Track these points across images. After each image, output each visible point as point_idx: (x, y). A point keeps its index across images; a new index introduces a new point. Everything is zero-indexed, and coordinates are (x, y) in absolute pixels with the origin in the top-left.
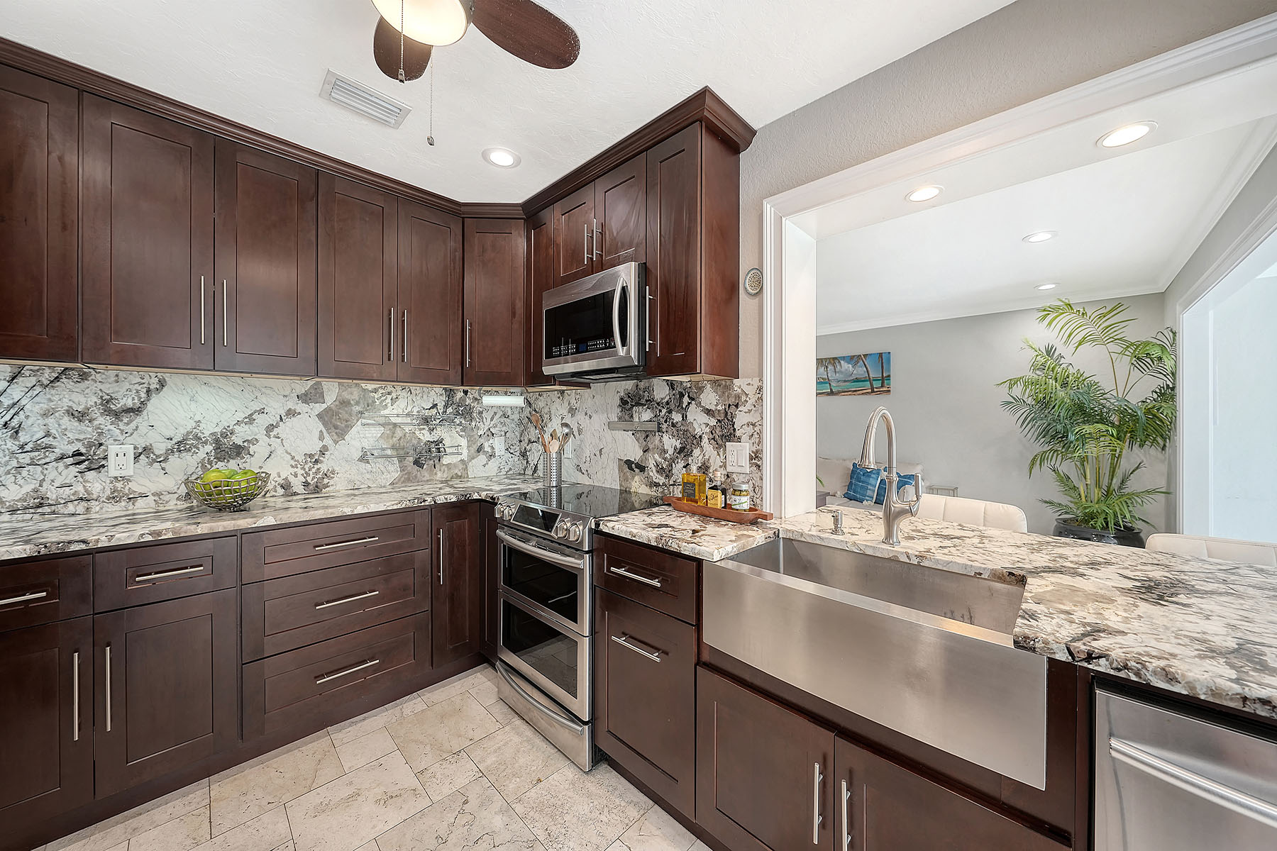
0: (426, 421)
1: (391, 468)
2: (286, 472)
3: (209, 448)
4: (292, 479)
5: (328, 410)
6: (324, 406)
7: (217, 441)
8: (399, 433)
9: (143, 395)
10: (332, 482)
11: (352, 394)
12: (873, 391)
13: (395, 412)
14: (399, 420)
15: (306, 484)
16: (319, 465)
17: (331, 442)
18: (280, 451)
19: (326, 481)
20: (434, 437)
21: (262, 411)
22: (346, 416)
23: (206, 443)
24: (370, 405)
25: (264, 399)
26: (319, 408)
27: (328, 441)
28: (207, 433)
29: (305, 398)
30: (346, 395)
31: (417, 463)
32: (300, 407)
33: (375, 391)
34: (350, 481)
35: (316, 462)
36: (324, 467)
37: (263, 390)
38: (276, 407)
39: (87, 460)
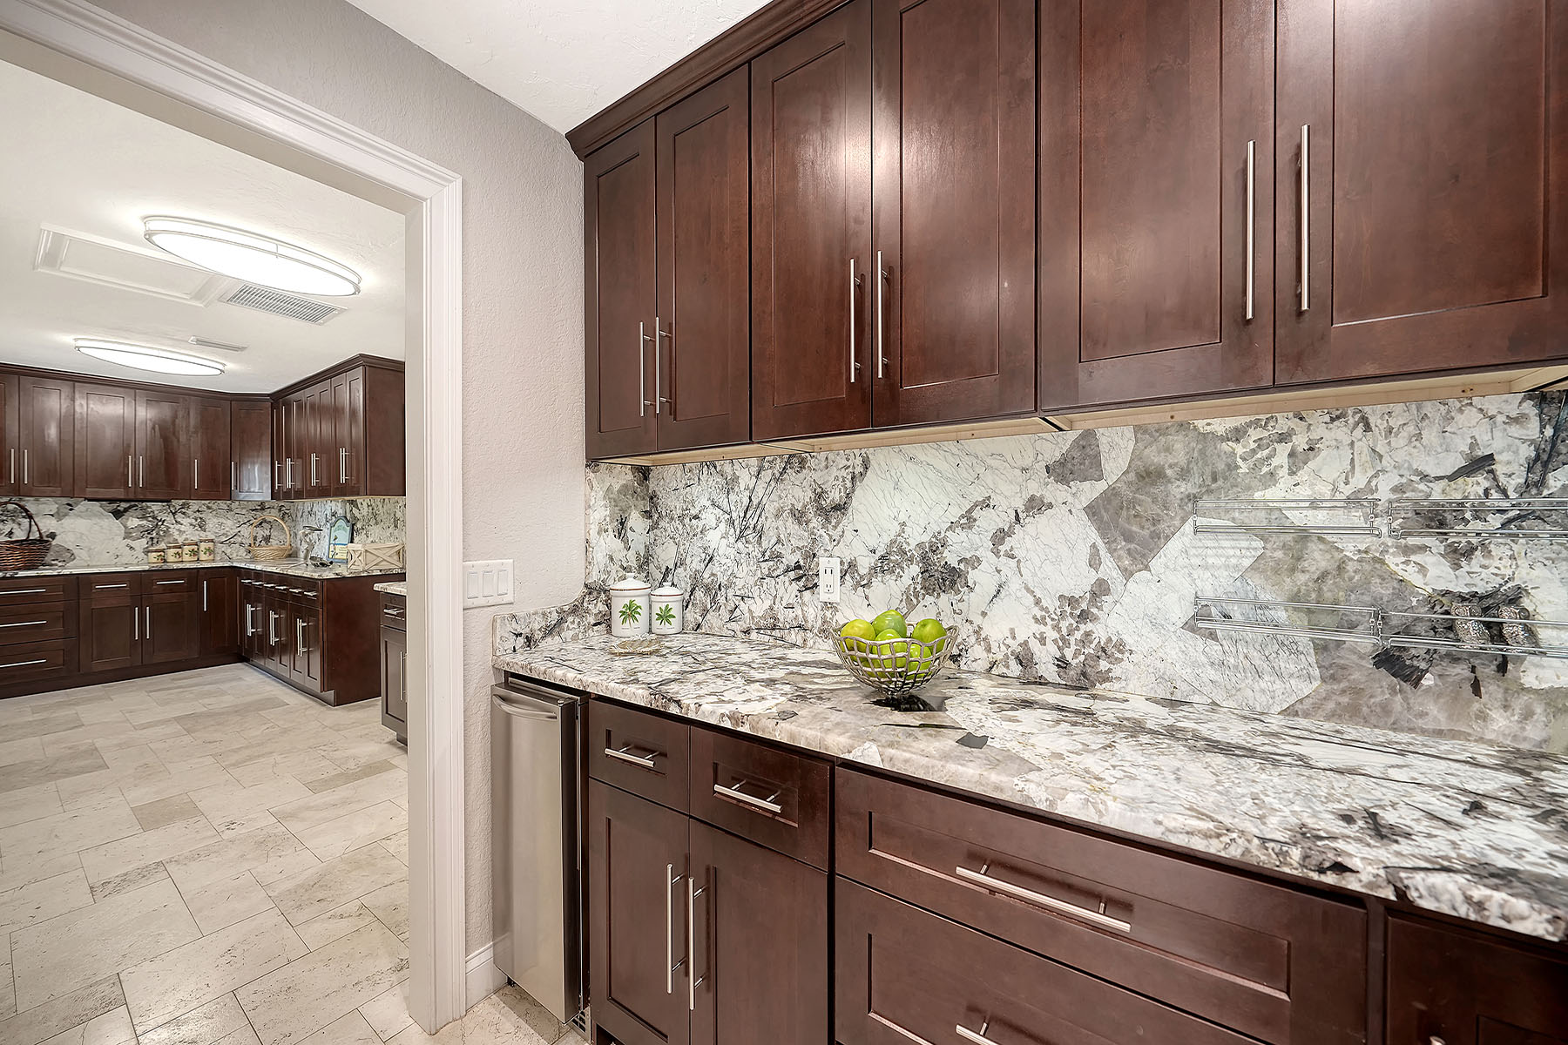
0: (1435, 519)
1: (1286, 663)
2: (1027, 630)
3: (915, 569)
4: (1035, 646)
5: (1110, 495)
6: (1101, 486)
7: (924, 558)
8: (1318, 560)
9: (849, 484)
10: (1117, 671)
11: (1168, 450)
13: (1304, 492)
14: (1317, 518)
15: (1062, 664)
16: (1089, 626)
17: (1116, 574)
18: (1015, 585)
19: (1104, 665)
20: (1481, 576)
21: (986, 504)
22: (1156, 509)
23: (911, 560)
24: (1220, 478)
25: (989, 478)
26: (1090, 491)
27: (1109, 569)
28: (913, 544)
29: (1062, 471)
30: (1154, 457)
31: (1388, 660)
32: (1055, 492)
33: (1238, 435)
34: (1160, 678)
35: (1084, 616)
36: (1100, 632)
37: (990, 461)
38: (1010, 497)
39: (804, 576)
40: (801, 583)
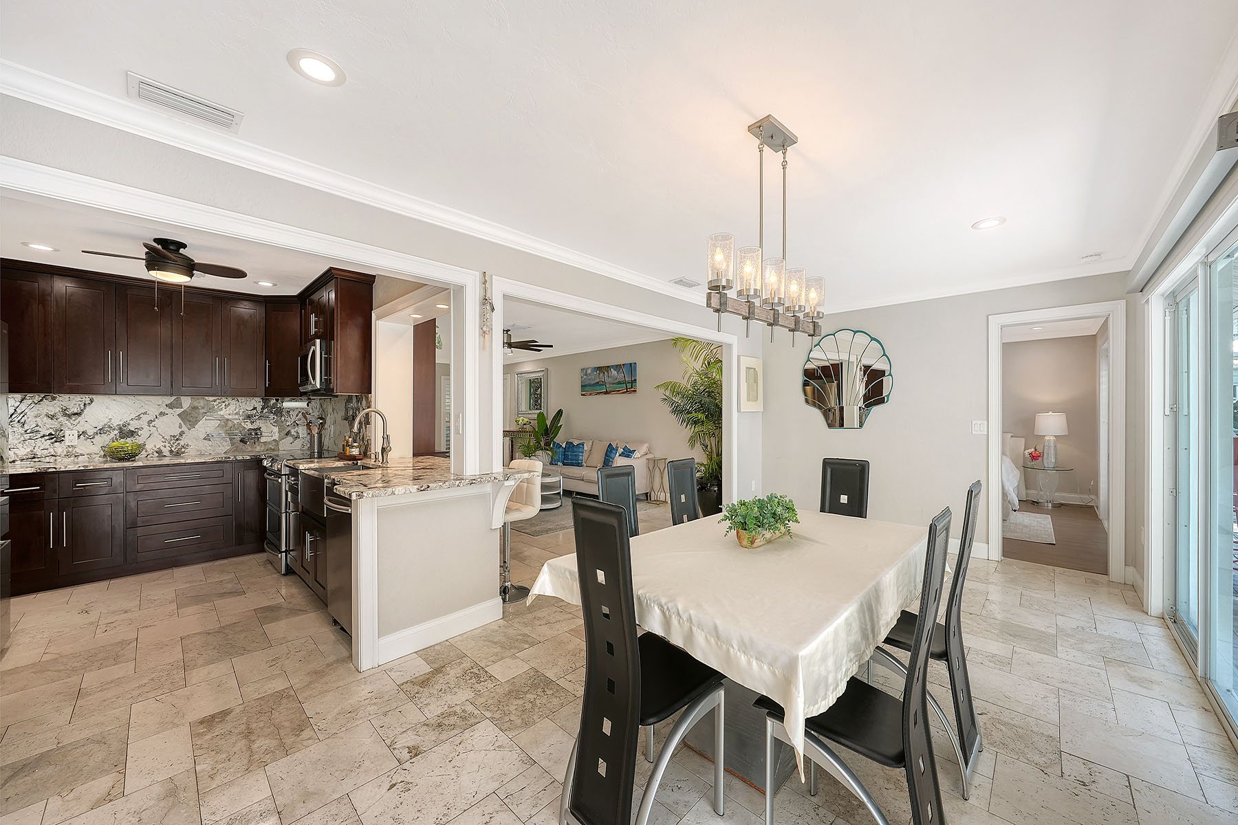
0: (249, 417)
1: (225, 443)
2: (160, 445)
3: (116, 432)
4: (162, 448)
5: (185, 411)
6: (182, 410)
7: (120, 428)
8: (230, 424)
9: (82, 407)
10: (187, 451)
11: (199, 403)
12: (627, 391)
13: (227, 412)
14: (230, 417)
15: (171, 451)
16: (179, 442)
17: (186, 429)
18: (156, 434)
19: (183, 450)
20: (255, 426)
21: (145, 413)
22: (196, 415)
23: (114, 429)
24: (211, 409)
25: (146, 407)
26: (179, 411)
27: (184, 428)
28: (115, 425)
29: (170, 406)
30: (196, 404)
31: (242, 441)
32: (168, 410)
33: (215, 401)
34: (198, 451)
35: (177, 439)
36: (182, 443)
37: (147, 402)
38: (153, 411)
39: (56, 437)
40: (53, 440)
